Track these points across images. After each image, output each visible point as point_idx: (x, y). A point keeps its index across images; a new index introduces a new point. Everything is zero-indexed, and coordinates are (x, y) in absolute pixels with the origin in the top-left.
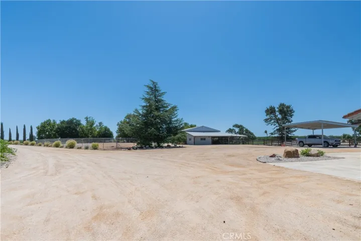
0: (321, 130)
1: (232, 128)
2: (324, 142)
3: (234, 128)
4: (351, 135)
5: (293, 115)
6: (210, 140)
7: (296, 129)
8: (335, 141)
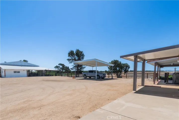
0: (95, 67)
1: (58, 66)
2: (97, 75)
3: (59, 65)
4: (108, 71)
5: (84, 58)
6: (26, 73)
7: (85, 66)
8: (103, 75)
